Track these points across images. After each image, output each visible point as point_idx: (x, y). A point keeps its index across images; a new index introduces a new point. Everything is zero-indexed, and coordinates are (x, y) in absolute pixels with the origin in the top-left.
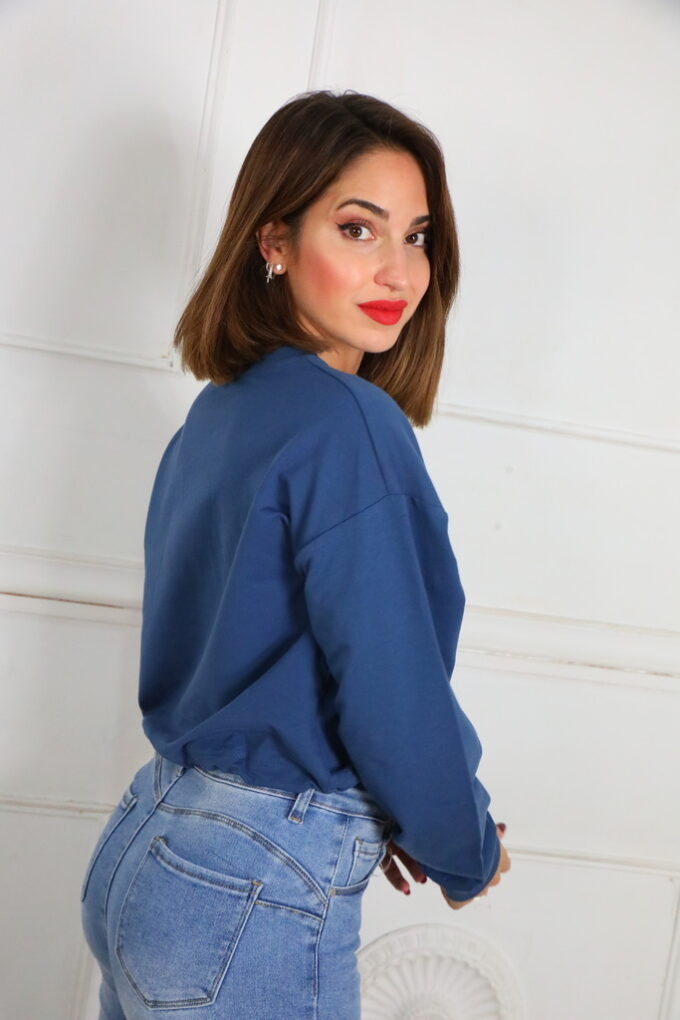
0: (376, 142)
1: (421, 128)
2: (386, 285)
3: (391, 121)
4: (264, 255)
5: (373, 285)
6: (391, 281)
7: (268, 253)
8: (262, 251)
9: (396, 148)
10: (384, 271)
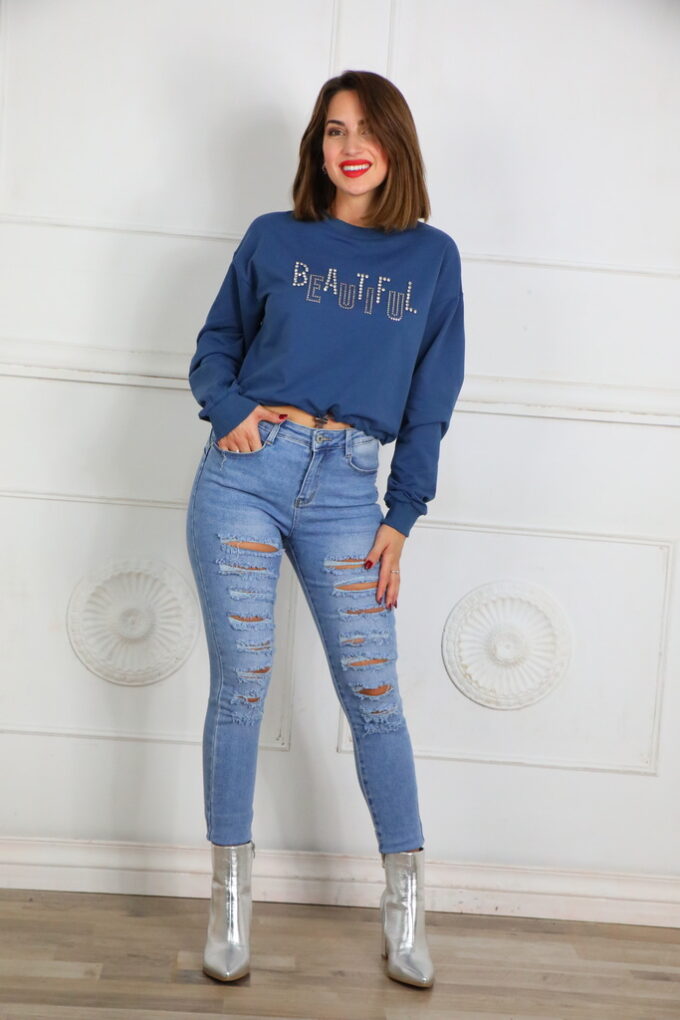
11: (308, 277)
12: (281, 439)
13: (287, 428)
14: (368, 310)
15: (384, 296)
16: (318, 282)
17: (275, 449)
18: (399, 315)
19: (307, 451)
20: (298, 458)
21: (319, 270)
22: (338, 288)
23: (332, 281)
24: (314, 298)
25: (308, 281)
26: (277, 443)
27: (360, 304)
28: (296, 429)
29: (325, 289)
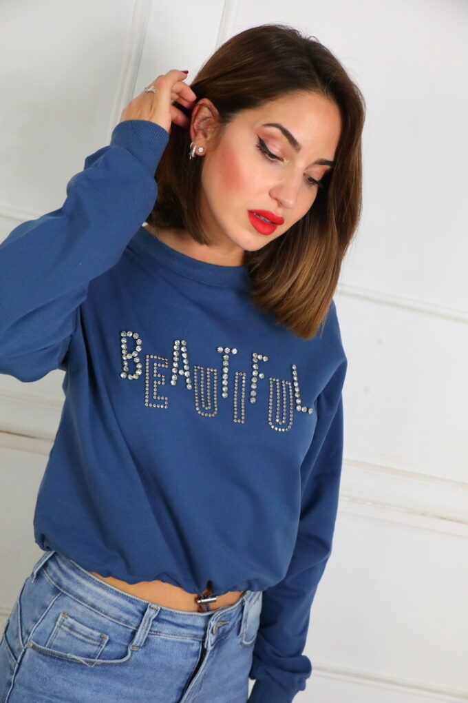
0: (317, 86)
1: (355, 89)
2: (276, 199)
3: (334, 75)
4: (192, 135)
5: (267, 196)
6: (281, 198)
7: (196, 134)
8: (192, 131)
9: (329, 97)
10: (280, 188)
11: (143, 362)
12: (157, 639)
13: (163, 621)
14: (239, 417)
15: (263, 387)
16: (160, 370)
17: (146, 654)
18: (288, 421)
19: (196, 647)
20: (181, 662)
21: (158, 346)
22: (191, 377)
23: (181, 366)
24: (157, 402)
25: (143, 369)
26: (150, 644)
27: (226, 405)
28: (180, 621)
29: (173, 383)
